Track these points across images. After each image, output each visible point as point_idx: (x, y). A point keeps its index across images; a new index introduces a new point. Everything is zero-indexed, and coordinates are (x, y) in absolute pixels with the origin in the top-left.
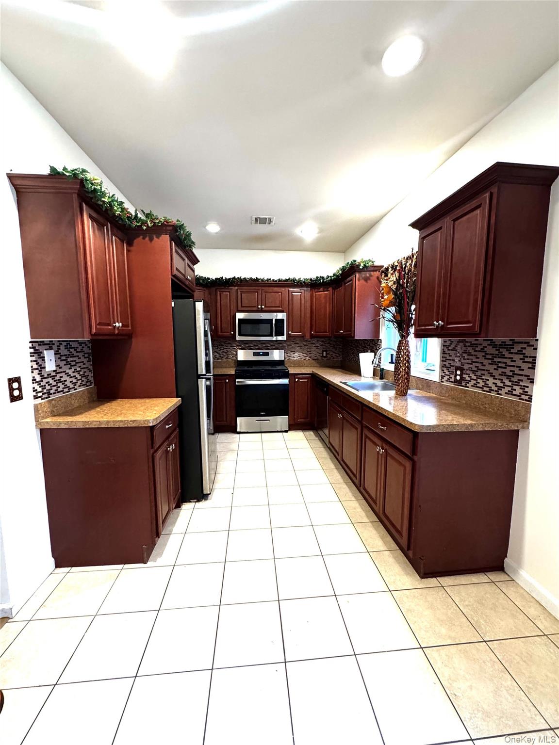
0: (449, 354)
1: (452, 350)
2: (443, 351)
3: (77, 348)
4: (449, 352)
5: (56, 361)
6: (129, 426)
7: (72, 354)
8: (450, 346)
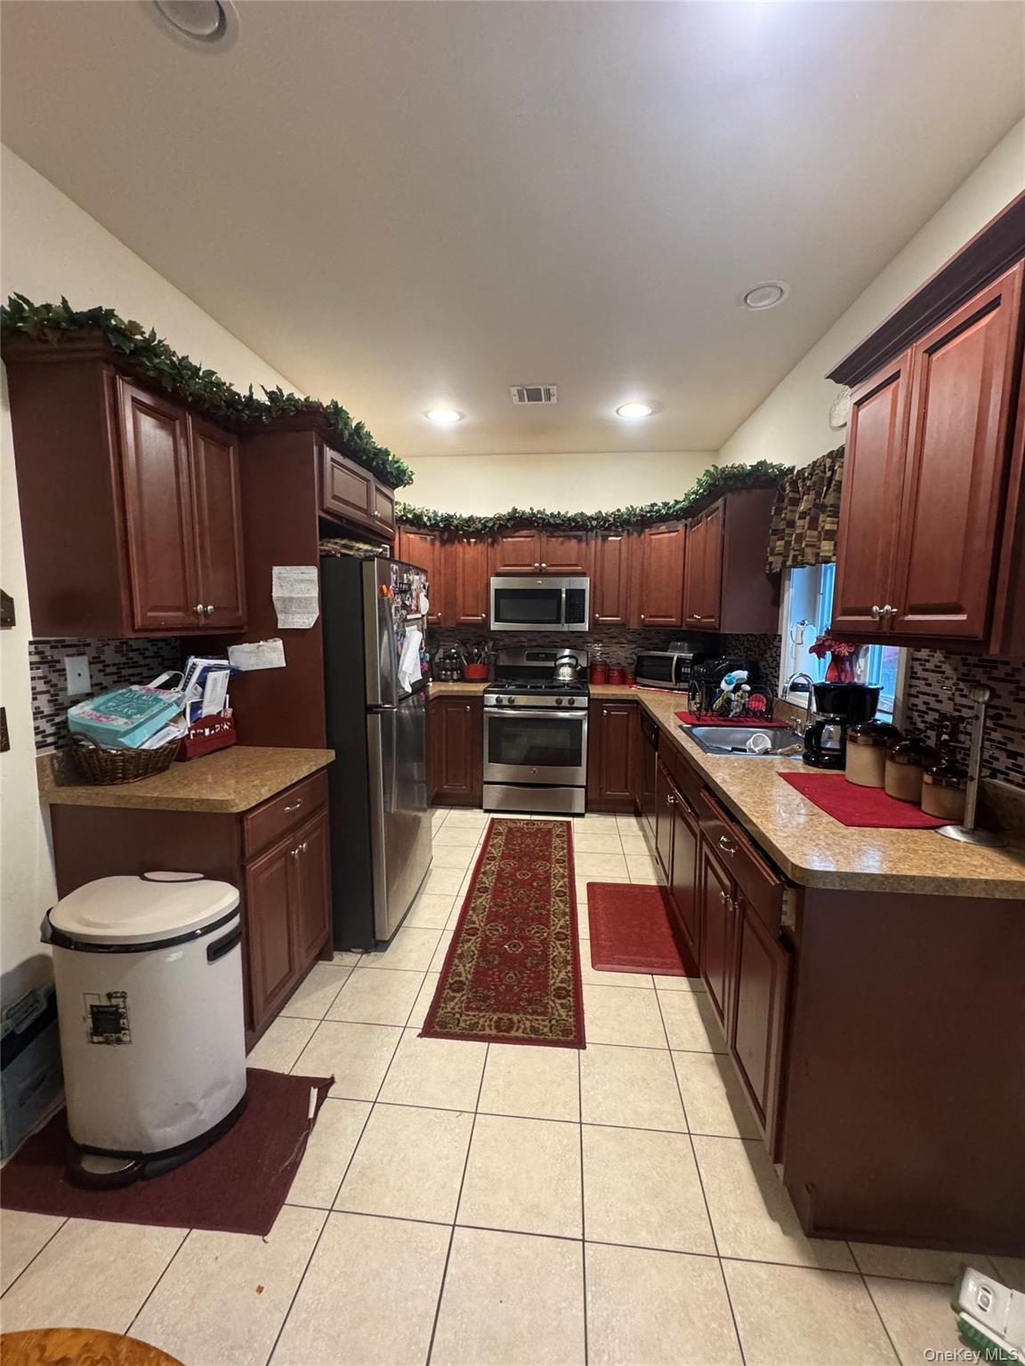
0: (926, 679)
1: (933, 671)
2: (913, 673)
3: (147, 649)
4: (925, 674)
5: (91, 677)
6: (195, 809)
7: (133, 662)
8: (928, 661)
